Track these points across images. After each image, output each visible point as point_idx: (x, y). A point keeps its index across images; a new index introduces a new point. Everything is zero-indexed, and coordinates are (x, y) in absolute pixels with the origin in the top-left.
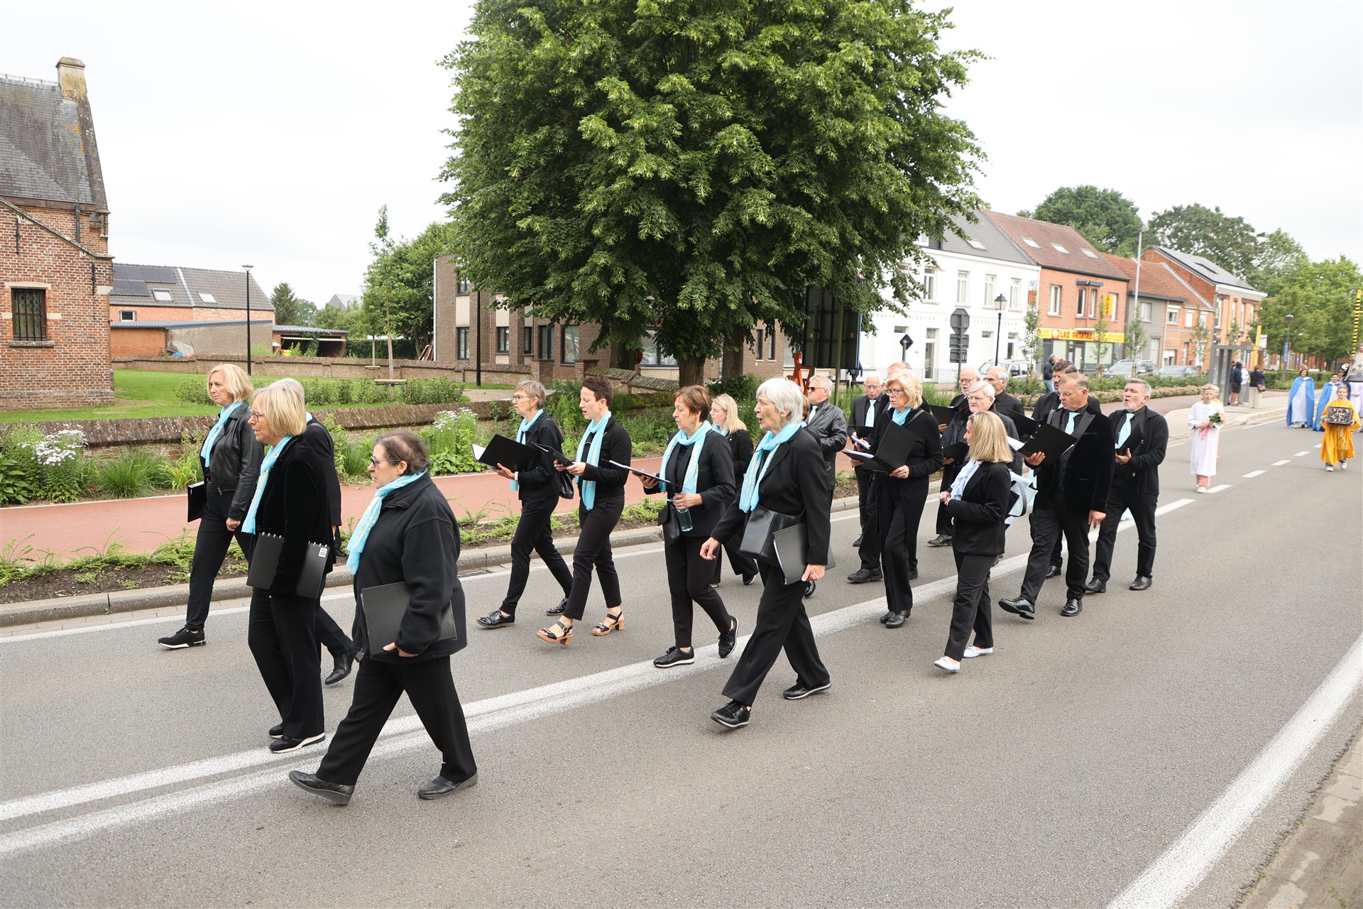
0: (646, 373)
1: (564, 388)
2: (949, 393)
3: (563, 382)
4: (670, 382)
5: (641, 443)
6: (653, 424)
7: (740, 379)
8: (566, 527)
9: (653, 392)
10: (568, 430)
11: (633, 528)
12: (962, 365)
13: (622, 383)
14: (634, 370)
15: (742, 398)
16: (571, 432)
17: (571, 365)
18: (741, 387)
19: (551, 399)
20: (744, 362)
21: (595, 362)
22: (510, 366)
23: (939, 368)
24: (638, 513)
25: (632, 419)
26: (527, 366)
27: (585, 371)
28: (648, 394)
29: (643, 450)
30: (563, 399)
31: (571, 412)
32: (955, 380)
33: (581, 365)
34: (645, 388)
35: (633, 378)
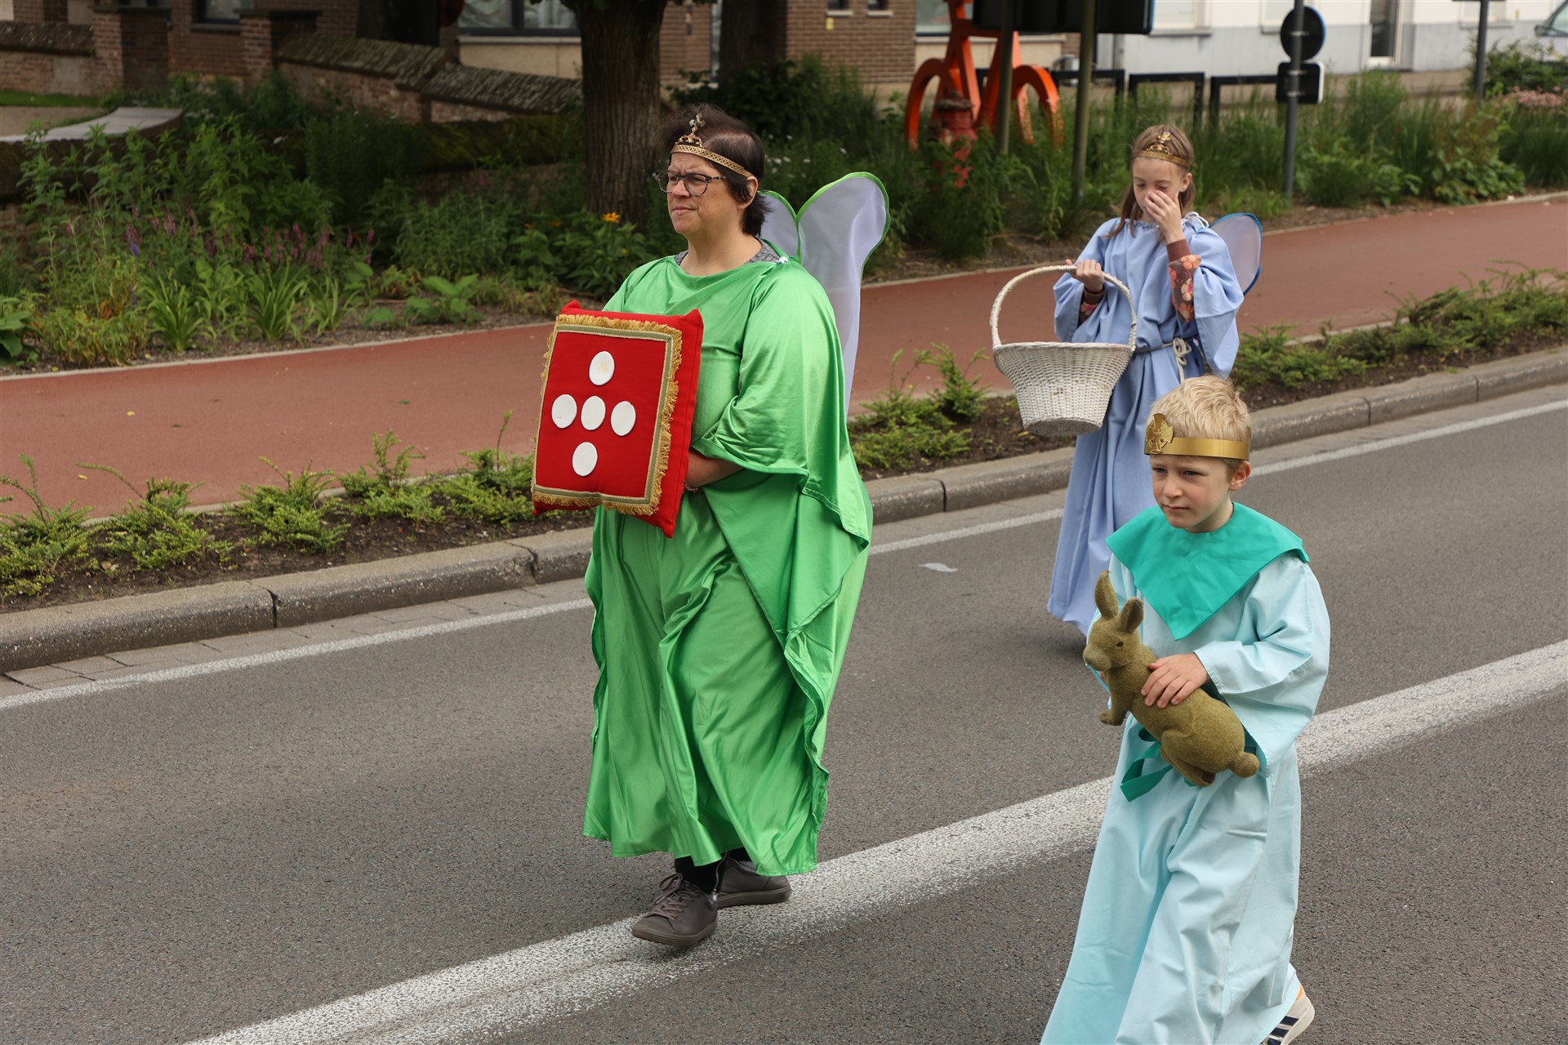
0: (479, 57)
1: (210, 103)
2: (1444, 102)
3: (205, 83)
4: (554, 85)
5: (466, 281)
6: (503, 219)
7: (777, 71)
8: (228, 547)
9: (501, 116)
10: (226, 238)
11: (443, 547)
12: (1492, 5)
13: (400, 87)
14: (435, 43)
15: (785, 132)
16: (235, 247)
17: (230, 29)
18: (781, 99)
19: (165, 137)
20: (793, 19)
21: (309, 18)
22: (18, 27)
23: (1419, 18)
24: (460, 499)
25: (433, 203)
26: (78, 30)
27: (275, 46)
28: (483, 123)
29: (472, 301)
30: (206, 136)
31: (233, 182)
32: (1467, 59)
33: (260, 29)
34: (476, 104)
35: (433, 72)
